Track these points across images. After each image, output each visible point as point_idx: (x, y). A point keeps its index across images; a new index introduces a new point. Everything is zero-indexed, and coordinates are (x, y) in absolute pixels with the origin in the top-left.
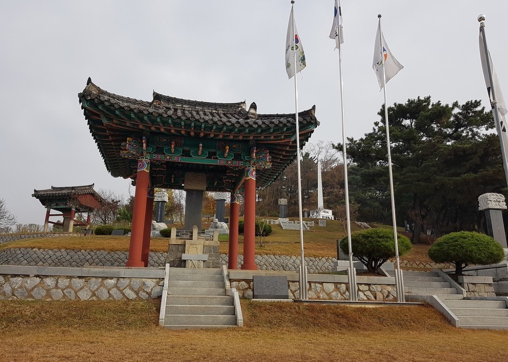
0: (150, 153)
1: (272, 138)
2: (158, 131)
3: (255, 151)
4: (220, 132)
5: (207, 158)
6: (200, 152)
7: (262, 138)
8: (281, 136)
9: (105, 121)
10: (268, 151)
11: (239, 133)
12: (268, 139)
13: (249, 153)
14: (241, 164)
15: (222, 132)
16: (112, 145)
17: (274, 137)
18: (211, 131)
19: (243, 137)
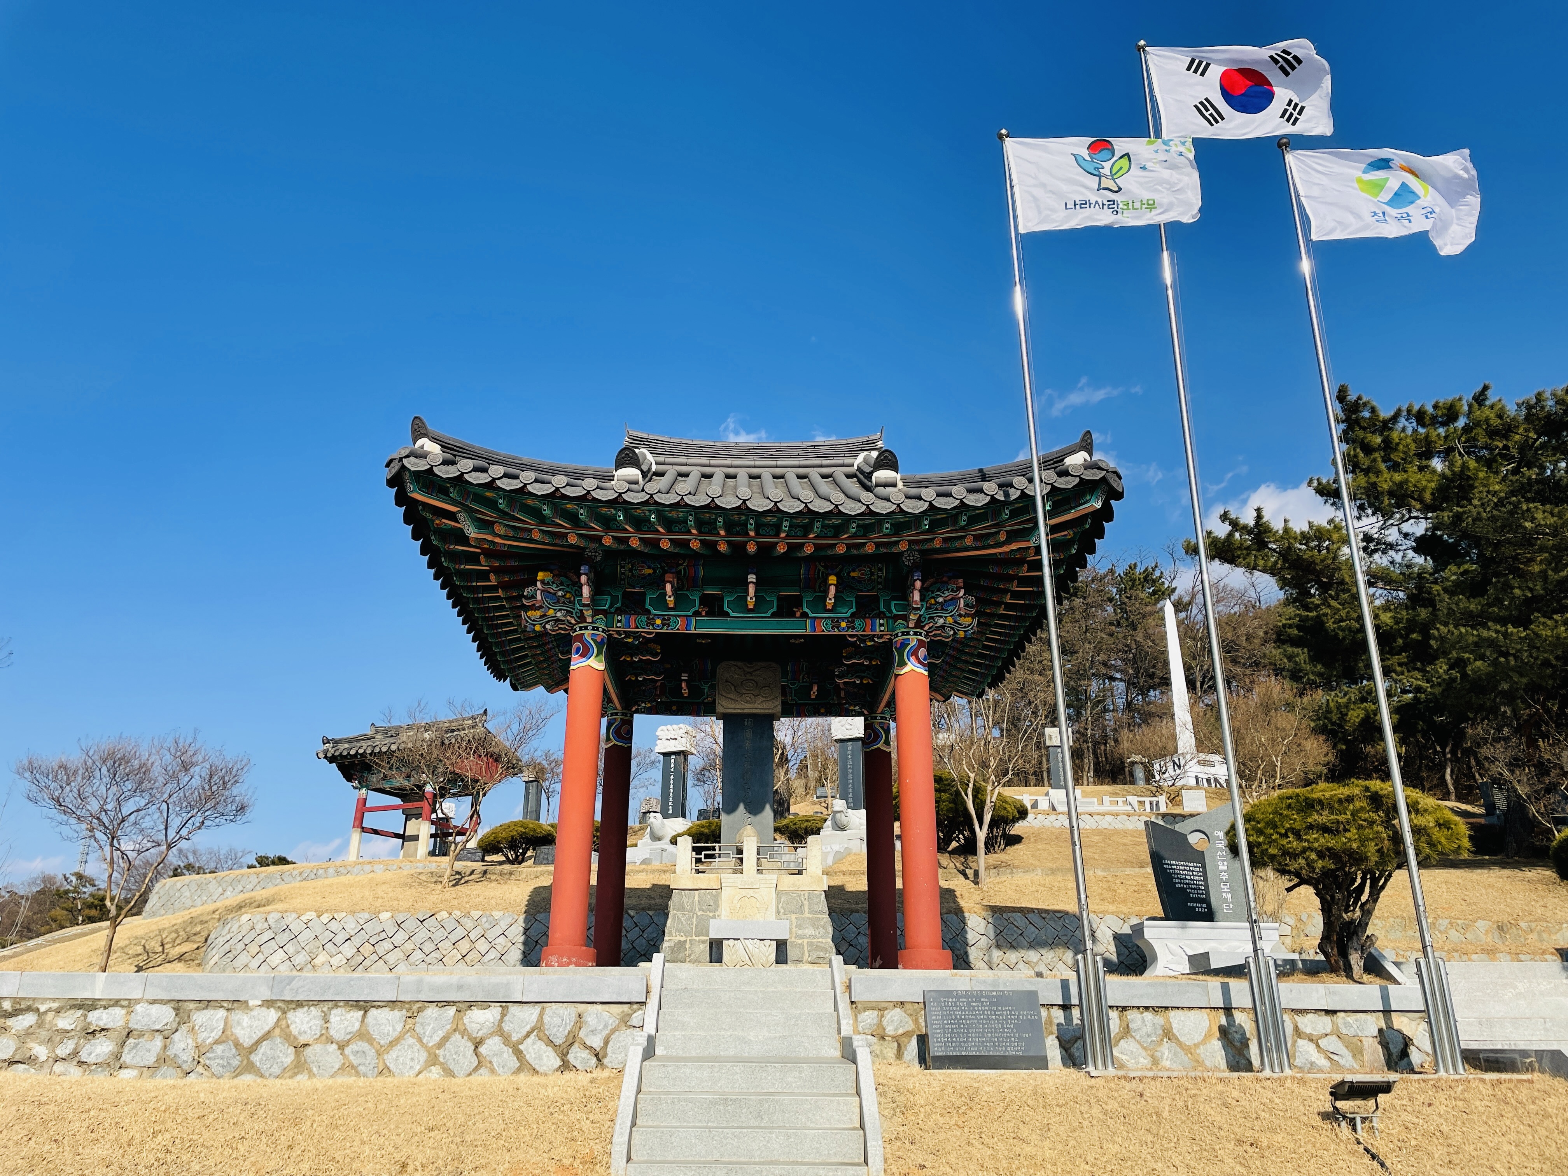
0: (605, 613)
1: (968, 542)
2: (622, 547)
3: (918, 584)
4: (805, 536)
5: (774, 615)
6: (751, 601)
7: (937, 544)
8: (998, 533)
9: (472, 532)
10: (960, 582)
11: (864, 536)
12: (957, 544)
13: (904, 595)
14: (880, 627)
15: (812, 536)
16: (498, 598)
17: (976, 538)
18: (777, 535)
19: (878, 545)
